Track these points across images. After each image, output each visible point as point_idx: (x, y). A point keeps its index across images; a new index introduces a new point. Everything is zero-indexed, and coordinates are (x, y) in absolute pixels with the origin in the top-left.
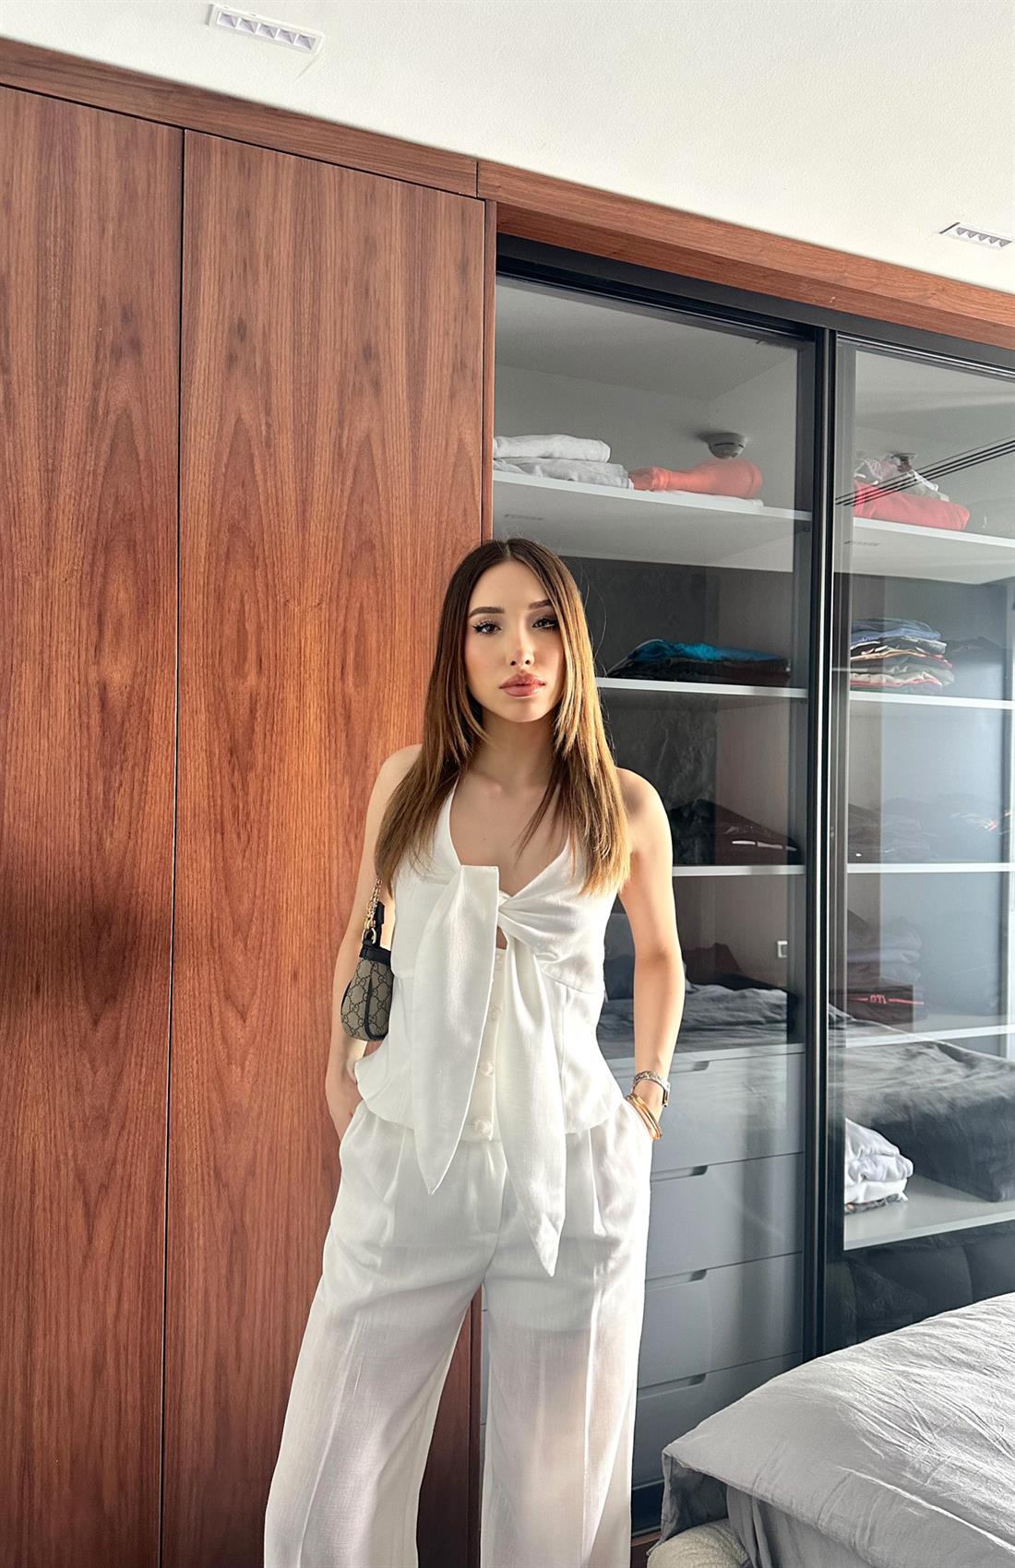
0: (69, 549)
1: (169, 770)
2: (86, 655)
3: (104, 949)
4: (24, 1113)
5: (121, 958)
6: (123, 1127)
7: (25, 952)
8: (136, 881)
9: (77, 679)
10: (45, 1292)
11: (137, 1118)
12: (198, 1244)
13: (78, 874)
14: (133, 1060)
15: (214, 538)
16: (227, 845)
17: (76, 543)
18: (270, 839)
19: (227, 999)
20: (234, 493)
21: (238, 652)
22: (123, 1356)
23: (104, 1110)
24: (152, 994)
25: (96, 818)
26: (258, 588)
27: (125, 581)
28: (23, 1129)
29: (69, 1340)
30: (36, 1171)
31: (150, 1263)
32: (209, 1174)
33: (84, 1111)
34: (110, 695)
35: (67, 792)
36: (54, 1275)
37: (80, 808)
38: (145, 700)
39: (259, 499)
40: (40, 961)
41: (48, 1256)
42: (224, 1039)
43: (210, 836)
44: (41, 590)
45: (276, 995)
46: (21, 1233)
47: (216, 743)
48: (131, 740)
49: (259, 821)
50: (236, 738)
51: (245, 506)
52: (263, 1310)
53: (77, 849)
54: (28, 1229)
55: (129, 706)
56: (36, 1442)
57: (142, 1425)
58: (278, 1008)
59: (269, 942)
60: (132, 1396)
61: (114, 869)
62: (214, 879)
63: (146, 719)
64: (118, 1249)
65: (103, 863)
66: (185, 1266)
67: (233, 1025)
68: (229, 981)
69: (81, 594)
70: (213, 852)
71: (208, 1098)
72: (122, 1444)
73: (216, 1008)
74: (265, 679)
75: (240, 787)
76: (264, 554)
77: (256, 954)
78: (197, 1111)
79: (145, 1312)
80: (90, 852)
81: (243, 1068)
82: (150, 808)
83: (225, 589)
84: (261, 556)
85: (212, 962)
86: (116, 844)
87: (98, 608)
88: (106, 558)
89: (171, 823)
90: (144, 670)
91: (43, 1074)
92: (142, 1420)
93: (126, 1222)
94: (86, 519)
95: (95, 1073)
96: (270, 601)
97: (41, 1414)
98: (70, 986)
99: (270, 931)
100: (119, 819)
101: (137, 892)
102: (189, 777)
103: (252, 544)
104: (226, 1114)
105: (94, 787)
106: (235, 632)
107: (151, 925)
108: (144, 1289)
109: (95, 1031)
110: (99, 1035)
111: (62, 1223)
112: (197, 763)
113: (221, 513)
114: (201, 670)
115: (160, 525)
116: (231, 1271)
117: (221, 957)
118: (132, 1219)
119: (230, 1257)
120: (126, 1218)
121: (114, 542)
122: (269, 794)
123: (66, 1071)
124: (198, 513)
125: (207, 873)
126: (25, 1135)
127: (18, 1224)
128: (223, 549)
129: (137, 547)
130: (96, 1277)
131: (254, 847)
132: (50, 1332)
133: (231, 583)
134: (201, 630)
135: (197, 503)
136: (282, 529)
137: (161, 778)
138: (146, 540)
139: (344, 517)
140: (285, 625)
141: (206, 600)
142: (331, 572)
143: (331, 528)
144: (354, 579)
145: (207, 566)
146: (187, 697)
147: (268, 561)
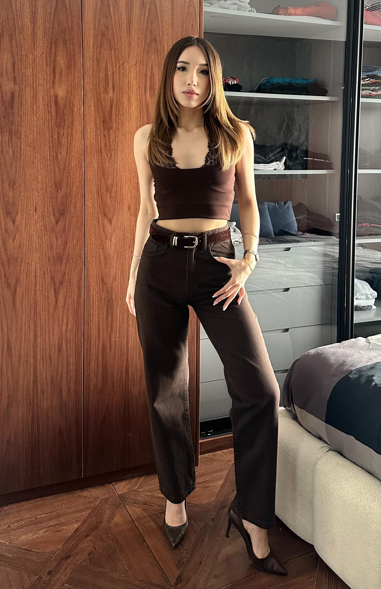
0: (42, 43)
1: (81, 129)
2: (49, 84)
3: (59, 195)
4: (32, 255)
5: (66, 199)
6: (68, 261)
7: (31, 196)
8: (70, 170)
9: (46, 94)
10: (41, 320)
11: (73, 258)
12: (95, 305)
13: (49, 167)
14: (71, 237)
15: (95, 38)
16: (103, 158)
17: (44, 41)
18: (119, 156)
19: (105, 215)
20: (103, 20)
21: (106, 84)
22: (69, 344)
23: (60, 254)
24: (77, 213)
25: (55, 147)
26: (113, 58)
27: (63, 56)
28: (31, 260)
29: (49, 337)
30: (37, 276)
31: (78, 311)
32: (99, 279)
33: (54, 255)
34: (59, 100)
35: (44, 137)
36: (44, 314)
37: (49, 143)
38: (71, 102)
39: (112, 23)
40: (36, 199)
41: (41, 307)
42: (104, 230)
43: (97, 154)
44: (32, 59)
45: (122, 214)
46: (32, 298)
47: (98, 119)
48: (67, 117)
49: (115, 149)
50: (105, 117)
51: (107, 26)
52: (119, 330)
53: (48, 158)
54: (34, 297)
55: (66, 105)
56: (38, 374)
57: (76, 369)
58: (123, 219)
59: (119, 195)
60: (72, 359)
61: (62, 166)
62: (98, 171)
63: (72, 109)
64: (67, 305)
65: (58, 163)
66: (91, 313)
67: (107, 225)
68: (105, 209)
69: (47, 60)
70: (98, 160)
71: (98, 251)
72: (69, 376)
73: (100, 219)
74: (116, 94)
75: (107, 136)
76: (115, 44)
77: (115, 198)
78: (94, 256)
79: (76, 329)
80: (53, 158)
81: (111, 241)
82: (74, 143)
83: (100, 58)
84: (113, 46)
85: (98, 202)
86: (62, 156)
87: (53, 66)
88: (56, 47)
89: (82, 149)
90: (71, 90)
91: (38, 241)
92: (76, 367)
93: (69, 296)
94: (48, 31)
95: (57, 241)
96: (117, 63)
97: (40, 363)
98: (47, 209)
99: (119, 191)
100: (63, 147)
101: (71, 175)
102: (88, 132)
103: (110, 41)
104: (105, 258)
105: (54, 135)
106: (104, 75)
107: (76, 187)
108: (76, 320)
109: (57, 226)
110: (58, 227)
111: (46, 295)
112: (91, 126)
113: (98, 28)
114: (92, 90)
115: (75, 34)
116: (107, 315)
117: (102, 200)
118: (71, 295)
119: (107, 309)
120: (69, 294)
121: (58, 40)
122: (118, 138)
123: (47, 240)
124: (89, 29)
125: (96, 168)
126: (33, 263)
127: (31, 295)
128: (99, 43)
129: (67, 43)
130: (59, 315)
131: (113, 158)
132: (43, 334)
133: (102, 56)
134: (91, 74)
135: (89, 25)
136: (121, 34)
137: (78, 132)
138: (70, 40)
139: (145, 29)
140: (123, 73)
141: (93, 63)
142: (140, 51)
143: (140, 33)
144: (149, 54)
145: (93, 50)
146: (87, 101)
147: (116, 47)
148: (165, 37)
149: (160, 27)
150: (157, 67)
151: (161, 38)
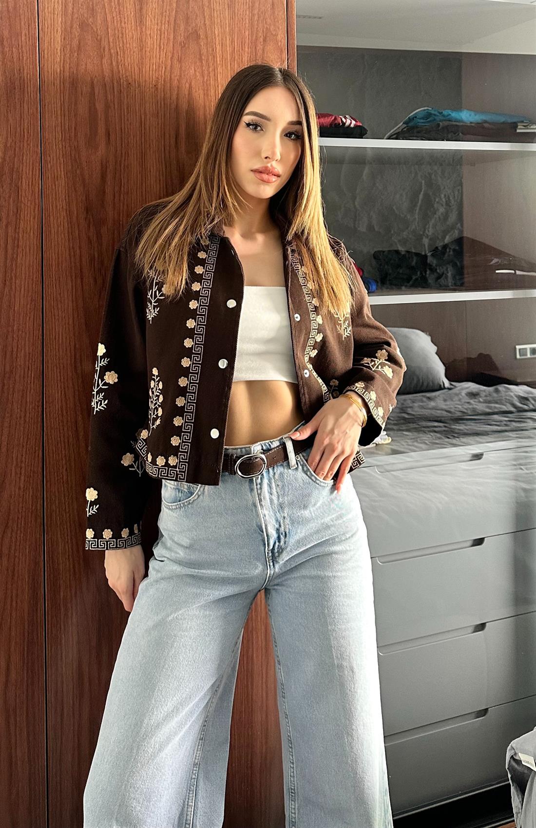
15: (67, 33)
21: (90, 128)
26: (106, 74)
31: (33, 639)
38: (15, 170)
43: (72, 281)
47: (74, 203)
50: (91, 199)
51: (93, 8)
62: (76, 316)
63: (16, 185)
74: (113, 149)
75: (95, 238)
76: (109, 45)
83: (77, 75)
84: (107, 49)
90: (13, 144)
96: (115, 85)
102: (53, 232)
103: (99, 37)
106: (87, 111)
112: (59, 221)
113: (73, 12)
114: (60, 143)
115: (22, 23)
124: (54, 14)
125: (70, 311)
128: (75, 43)
133: (83, 71)
134: (59, 108)
135: (53, 4)
136: (123, 23)
137: (30, 236)
138: (11, 36)
139: (174, 11)
140: (128, 104)
141: (62, 84)
142: (164, 59)
143: (163, 22)
144: (183, 64)
145: (62, 57)
146: (49, 166)
147: (112, 51)
148: (216, 29)
149: (206, 8)
150: (201, 92)
151: (209, 32)
